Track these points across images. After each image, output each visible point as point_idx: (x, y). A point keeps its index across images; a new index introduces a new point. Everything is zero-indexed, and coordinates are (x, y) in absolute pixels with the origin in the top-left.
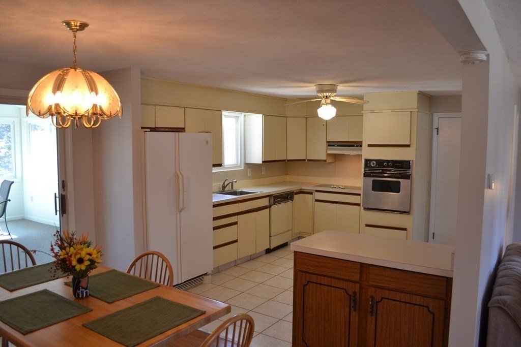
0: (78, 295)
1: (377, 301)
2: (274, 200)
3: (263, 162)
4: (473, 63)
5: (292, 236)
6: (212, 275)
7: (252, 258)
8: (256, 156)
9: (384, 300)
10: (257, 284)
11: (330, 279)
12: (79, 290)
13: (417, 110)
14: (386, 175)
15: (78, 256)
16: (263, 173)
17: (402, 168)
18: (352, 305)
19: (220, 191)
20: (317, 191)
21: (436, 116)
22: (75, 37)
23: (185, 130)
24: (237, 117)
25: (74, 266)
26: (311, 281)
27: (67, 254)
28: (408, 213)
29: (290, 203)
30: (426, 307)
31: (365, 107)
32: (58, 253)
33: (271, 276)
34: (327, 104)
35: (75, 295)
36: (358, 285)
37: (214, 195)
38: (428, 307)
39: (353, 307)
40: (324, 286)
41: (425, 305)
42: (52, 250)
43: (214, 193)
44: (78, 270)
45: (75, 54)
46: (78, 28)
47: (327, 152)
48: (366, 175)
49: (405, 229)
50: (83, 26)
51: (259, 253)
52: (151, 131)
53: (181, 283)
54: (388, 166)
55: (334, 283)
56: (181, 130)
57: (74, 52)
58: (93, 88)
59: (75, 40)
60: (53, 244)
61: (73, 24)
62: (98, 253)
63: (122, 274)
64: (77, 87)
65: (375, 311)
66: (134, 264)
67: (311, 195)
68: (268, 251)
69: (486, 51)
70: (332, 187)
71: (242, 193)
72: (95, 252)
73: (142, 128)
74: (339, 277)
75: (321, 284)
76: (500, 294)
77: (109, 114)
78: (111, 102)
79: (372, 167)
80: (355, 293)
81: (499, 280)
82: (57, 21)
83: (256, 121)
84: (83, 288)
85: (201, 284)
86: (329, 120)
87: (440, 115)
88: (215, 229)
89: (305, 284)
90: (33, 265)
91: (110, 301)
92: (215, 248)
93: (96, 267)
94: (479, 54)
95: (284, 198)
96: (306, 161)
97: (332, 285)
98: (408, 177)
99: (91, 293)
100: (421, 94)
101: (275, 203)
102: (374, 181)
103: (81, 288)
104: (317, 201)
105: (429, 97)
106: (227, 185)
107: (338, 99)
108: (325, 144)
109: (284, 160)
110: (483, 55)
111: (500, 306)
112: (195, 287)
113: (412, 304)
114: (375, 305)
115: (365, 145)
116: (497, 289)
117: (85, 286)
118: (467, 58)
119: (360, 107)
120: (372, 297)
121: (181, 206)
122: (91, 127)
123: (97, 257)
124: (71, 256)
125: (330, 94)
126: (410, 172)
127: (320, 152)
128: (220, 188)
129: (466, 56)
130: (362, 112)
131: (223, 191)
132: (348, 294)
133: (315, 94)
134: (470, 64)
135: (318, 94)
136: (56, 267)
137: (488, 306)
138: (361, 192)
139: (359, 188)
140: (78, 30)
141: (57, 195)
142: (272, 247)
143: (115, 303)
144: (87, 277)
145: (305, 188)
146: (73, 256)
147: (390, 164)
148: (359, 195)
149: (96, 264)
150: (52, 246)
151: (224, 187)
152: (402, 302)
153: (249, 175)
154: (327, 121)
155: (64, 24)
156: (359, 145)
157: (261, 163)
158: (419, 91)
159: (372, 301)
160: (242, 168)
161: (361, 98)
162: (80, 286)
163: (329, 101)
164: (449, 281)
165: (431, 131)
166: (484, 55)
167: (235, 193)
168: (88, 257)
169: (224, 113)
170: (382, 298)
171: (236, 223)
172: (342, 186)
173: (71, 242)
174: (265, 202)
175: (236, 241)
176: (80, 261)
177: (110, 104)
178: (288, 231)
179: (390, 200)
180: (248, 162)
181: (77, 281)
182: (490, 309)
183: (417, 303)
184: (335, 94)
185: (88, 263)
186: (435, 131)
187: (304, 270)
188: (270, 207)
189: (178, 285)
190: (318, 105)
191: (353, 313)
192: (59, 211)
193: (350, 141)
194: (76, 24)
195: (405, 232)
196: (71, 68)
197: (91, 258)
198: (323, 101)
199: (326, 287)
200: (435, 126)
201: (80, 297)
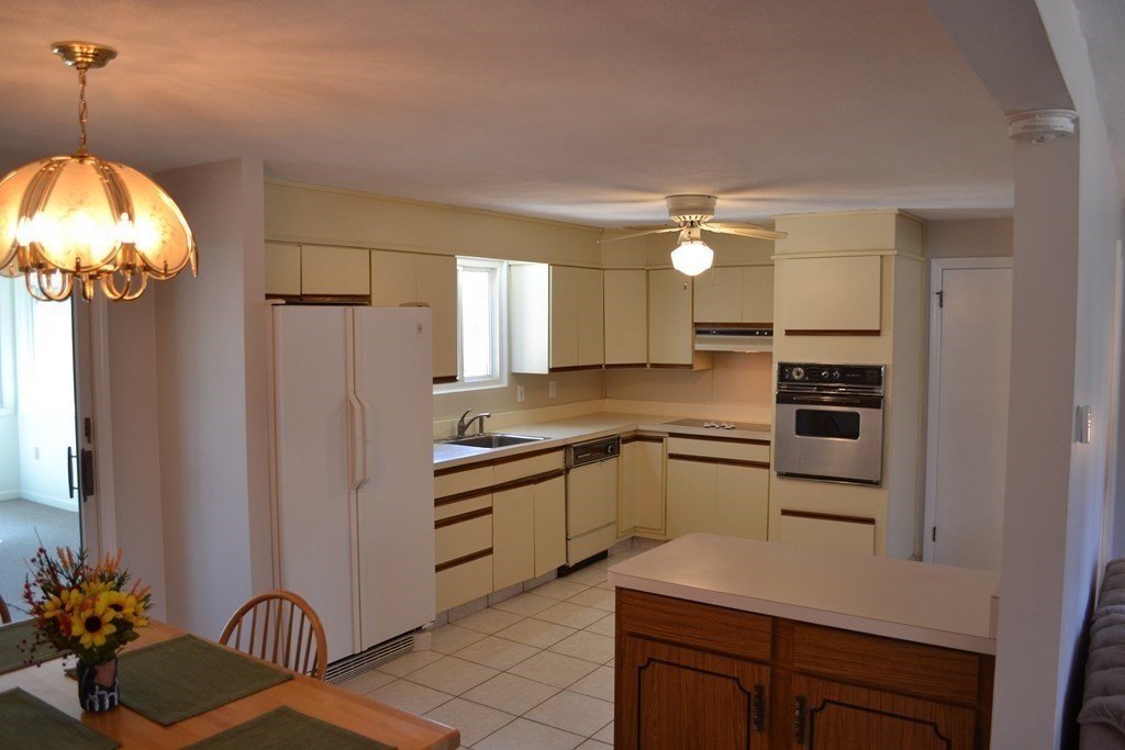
0: (92, 704)
1: (814, 707)
2: (576, 457)
3: (552, 370)
4: (1041, 140)
5: (618, 537)
6: (432, 630)
7: (526, 589)
8: (536, 357)
9: (828, 705)
10: (535, 651)
11: (700, 654)
12: (93, 694)
13: (895, 252)
14: (826, 399)
15: (87, 613)
16: (552, 393)
17: (864, 382)
18: (754, 716)
19: (453, 438)
20: (672, 435)
21: (937, 266)
22: (84, 82)
23: (370, 301)
24: (492, 270)
25: (79, 638)
26: (657, 658)
27: (63, 607)
28: (876, 484)
29: (611, 463)
30: (931, 724)
31: (779, 246)
32: (43, 603)
33: (570, 632)
34: (692, 240)
35: (83, 705)
36: (766, 670)
37: (435, 445)
38: (935, 726)
39: (756, 722)
40: (687, 671)
41: (928, 719)
42: (28, 596)
43: (438, 441)
44: (87, 647)
45: (82, 124)
46: (90, 60)
47: (693, 347)
48: (782, 398)
49: (871, 521)
50: (103, 56)
51: (543, 576)
52: (287, 304)
53: (362, 653)
54: (831, 379)
55: (710, 662)
56: (362, 300)
57: (81, 118)
58: (121, 203)
59: (83, 90)
60: (32, 580)
61: (77, 49)
62: (139, 602)
63: (207, 647)
64: (81, 202)
65: (807, 732)
66: (237, 620)
67: (659, 445)
68: (564, 572)
69: (1074, 109)
70: (706, 425)
71: (503, 441)
72: (131, 600)
73: (268, 296)
74: (722, 649)
75: (679, 666)
76: (1106, 692)
77: (162, 266)
78: (167, 237)
79: (796, 381)
80: (760, 688)
81: (1100, 654)
82: (38, 42)
83: (535, 278)
84: (102, 688)
85: (409, 651)
86: (698, 276)
87: (947, 262)
88: (439, 524)
89: (641, 665)
90: (4, 621)
91: (165, 720)
92: (439, 568)
93: (135, 636)
94: (1056, 119)
95: (599, 450)
96: (648, 366)
97: (706, 669)
98: (875, 403)
99: (124, 698)
100: (904, 217)
101: (579, 462)
102: (799, 413)
103: (97, 687)
104: (672, 456)
105: (922, 224)
106: (468, 425)
107: (716, 228)
108: (689, 331)
109: (600, 366)
110: (1065, 119)
111: (1108, 721)
112: (394, 658)
113: (896, 716)
114: (807, 718)
115: (778, 331)
116: (1096, 678)
117: (107, 682)
118: (1026, 127)
119: (769, 245)
120: (802, 700)
121: (359, 477)
122: (121, 298)
123: (135, 614)
124: (71, 611)
125: (699, 216)
126: (881, 391)
127: (679, 347)
128: (453, 430)
129: (1024, 122)
130: (773, 257)
131: (460, 439)
132: (744, 691)
133: (665, 216)
134: (1034, 142)
135: (672, 218)
136: (38, 637)
137: (1078, 721)
138: (771, 437)
139: (766, 428)
140: (89, 65)
141: (74, 453)
142: (571, 564)
143: (180, 724)
144: (113, 662)
145: (646, 427)
146: (76, 612)
147: (837, 373)
148: (767, 443)
149: (134, 630)
150: (27, 586)
151: (462, 428)
152: (873, 711)
153: (520, 399)
154: (693, 278)
155: (56, 51)
156: (765, 330)
157: (546, 372)
158: (900, 210)
159: (801, 708)
160: (505, 384)
161: (769, 225)
162: (95, 684)
163: (696, 233)
164: (984, 665)
165: (927, 298)
166: (1067, 120)
167: (486, 442)
168: (112, 614)
169: (461, 261)
170: (826, 702)
171: (488, 511)
172: (728, 423)
173: (76, 575)
174: (555, 461)
175: (489, 551)
176: (93, 624)
177: (164, 242)
178: (609, 524)
179: (837, 451)
180: (518, 369)
181: (87, 671)
182: (1082, 729)
183: (910, 716)
184: (710, 217)
185: (110, 629)
186: (935, 300)
187: (641, 632)
188: (567, 470)
189: (353, 656)
190: (673, 241)
191: (756, 735)
192: (79, 489)
193: (744, 321)
194: (85, 50)
195: (872, 526)
196: (73, 157)
197: (120, 616)
198: (684, 233)
199: (692, 673)
200: (935, 288)
201: (97, 709)
